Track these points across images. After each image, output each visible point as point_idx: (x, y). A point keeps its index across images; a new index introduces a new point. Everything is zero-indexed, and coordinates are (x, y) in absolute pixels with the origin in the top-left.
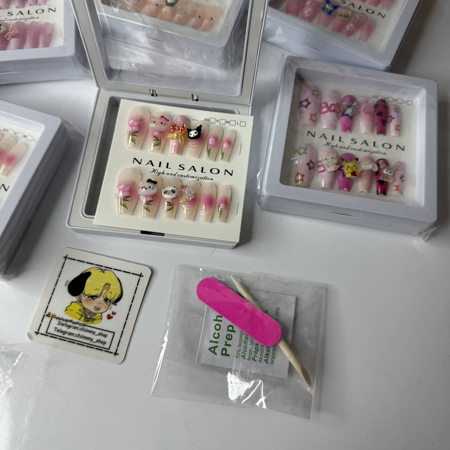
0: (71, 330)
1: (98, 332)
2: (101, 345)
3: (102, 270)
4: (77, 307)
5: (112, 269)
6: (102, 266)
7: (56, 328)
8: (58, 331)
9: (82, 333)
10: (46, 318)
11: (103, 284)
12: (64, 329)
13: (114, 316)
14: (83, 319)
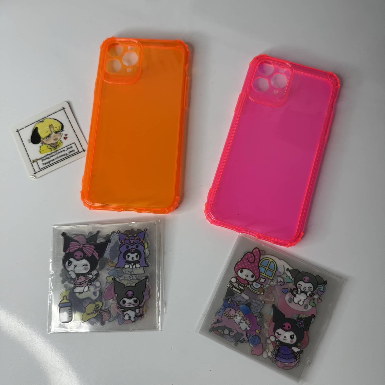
0: (52, 158)
1: (65, 149)
2: (73, 153)
3: (41, 122)
4: (45, 147)
5: (46, 117)
6: (40, 120)
7: (43, 164)
8: (45, 164)
9: (58, 155)
10: (33, 164)
11: (48, 127)
12: (47, 160)
13: (67, 136)
14: (52, 149)
